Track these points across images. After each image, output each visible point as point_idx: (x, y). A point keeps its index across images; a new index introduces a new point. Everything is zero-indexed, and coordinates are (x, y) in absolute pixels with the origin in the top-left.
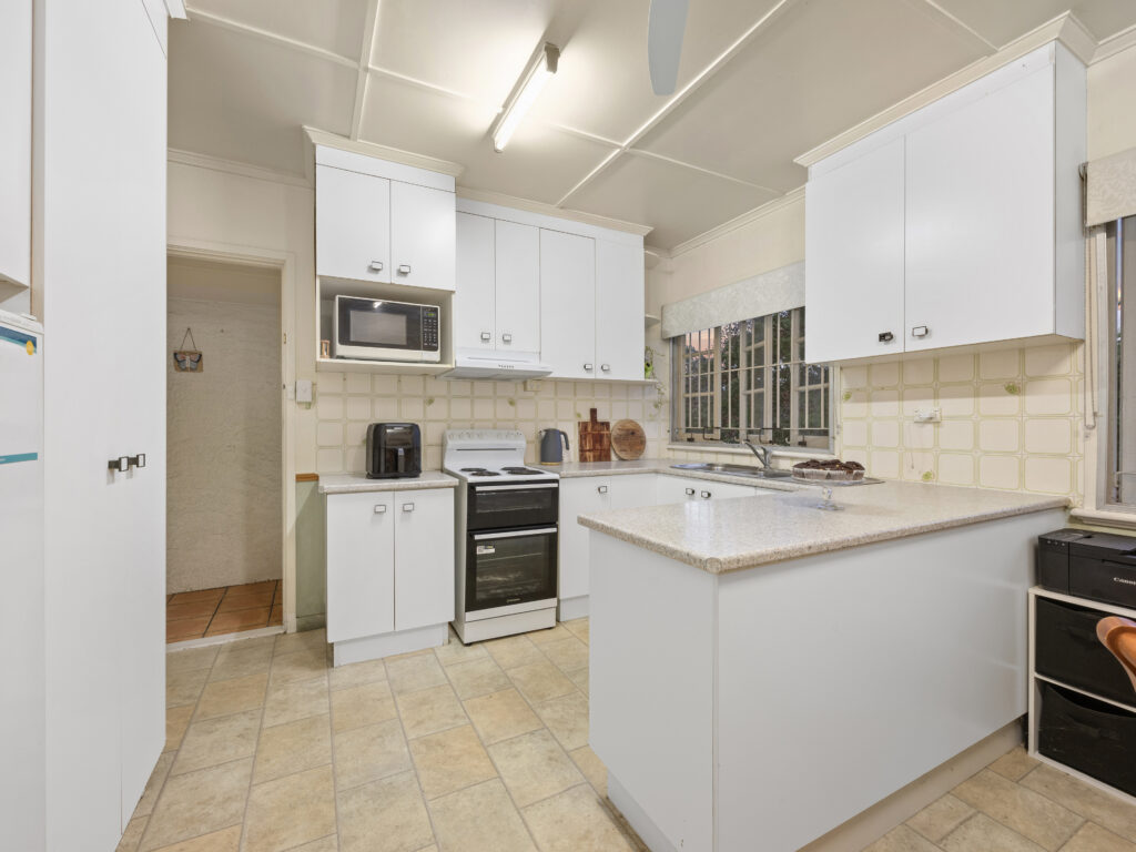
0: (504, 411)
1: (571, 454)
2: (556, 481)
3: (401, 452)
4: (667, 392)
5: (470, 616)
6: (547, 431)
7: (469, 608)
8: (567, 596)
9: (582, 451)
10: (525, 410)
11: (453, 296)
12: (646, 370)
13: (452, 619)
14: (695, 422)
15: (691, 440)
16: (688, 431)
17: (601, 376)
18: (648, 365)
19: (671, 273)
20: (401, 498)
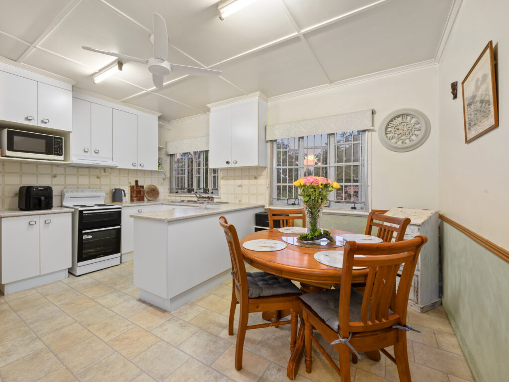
0: (95, 181)
1: (127, 199)
2: (120, 208)
3: (43, 198)
4: (168, 175)
5: (80, 264)
6: (116, 189)
7: (79, 261)
8: (126, 252)
9: (132, 197)
10: (105, 181)
11: (71, 134)
12: (159, 166)
13: (70, 266)
14: (178, 186)
15: (177, 192)
16: (176, 189)
17: (140, 168)
18: (160, 164)
19: (170, 130)
20: (43, 218)
